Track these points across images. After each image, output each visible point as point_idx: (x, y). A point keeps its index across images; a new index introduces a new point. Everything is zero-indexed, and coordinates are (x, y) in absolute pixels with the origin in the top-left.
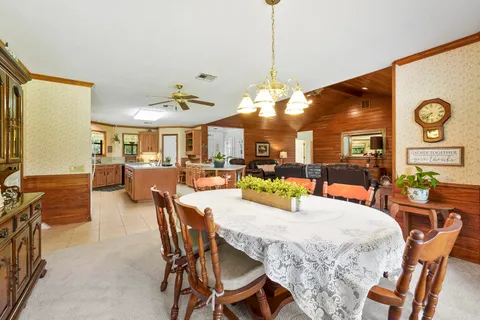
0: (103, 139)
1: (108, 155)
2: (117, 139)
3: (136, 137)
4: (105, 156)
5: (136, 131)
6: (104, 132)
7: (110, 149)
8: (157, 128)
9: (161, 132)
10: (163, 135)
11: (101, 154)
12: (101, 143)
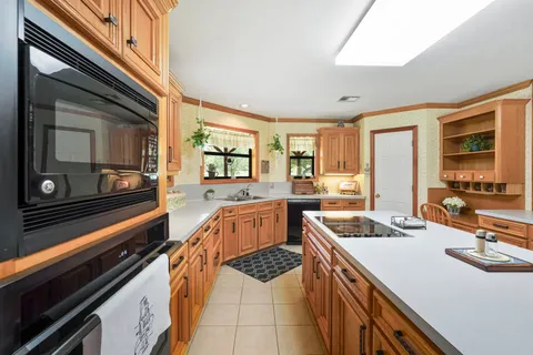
0: (253, 147)
1: (262, 178)
2: (277, 146)
3: (311, 141)
4: (256, 180)
5: (313, 128)
6: (255, 133)
7: (266, 166)
8: (355, 120)
9: (367, 125)
10: (374, 132)
11: (250, 176)
12: (250, 156)
